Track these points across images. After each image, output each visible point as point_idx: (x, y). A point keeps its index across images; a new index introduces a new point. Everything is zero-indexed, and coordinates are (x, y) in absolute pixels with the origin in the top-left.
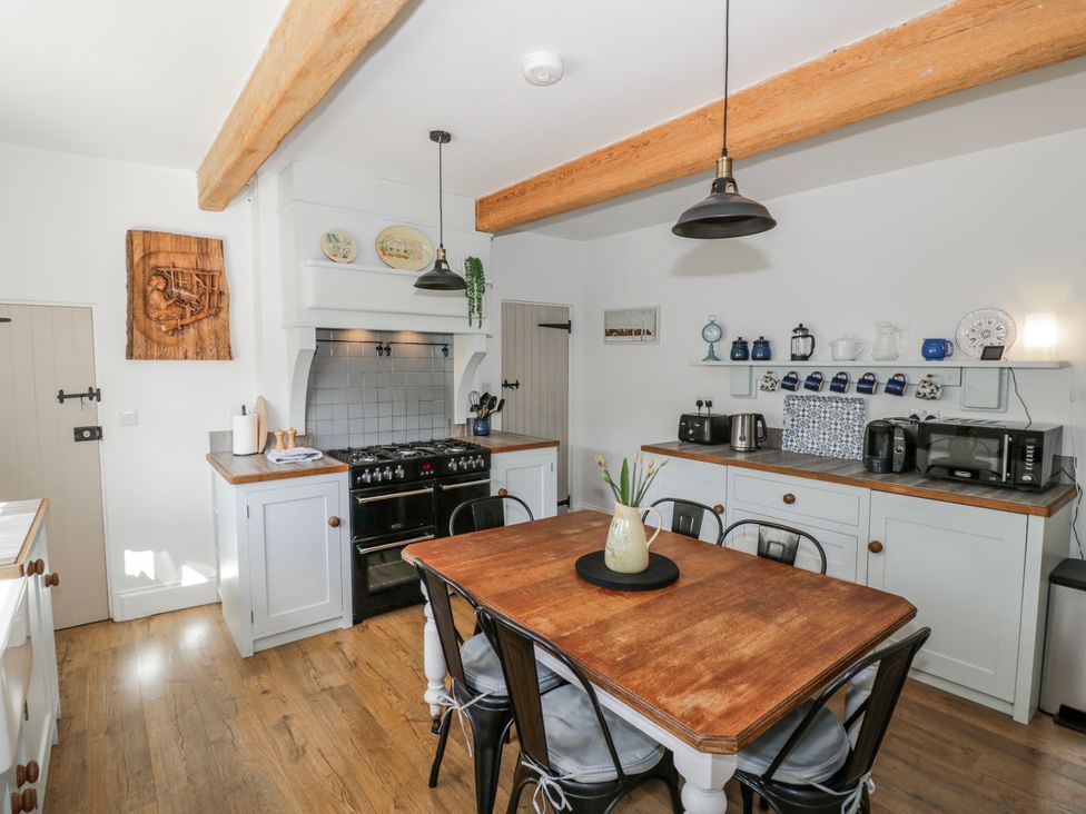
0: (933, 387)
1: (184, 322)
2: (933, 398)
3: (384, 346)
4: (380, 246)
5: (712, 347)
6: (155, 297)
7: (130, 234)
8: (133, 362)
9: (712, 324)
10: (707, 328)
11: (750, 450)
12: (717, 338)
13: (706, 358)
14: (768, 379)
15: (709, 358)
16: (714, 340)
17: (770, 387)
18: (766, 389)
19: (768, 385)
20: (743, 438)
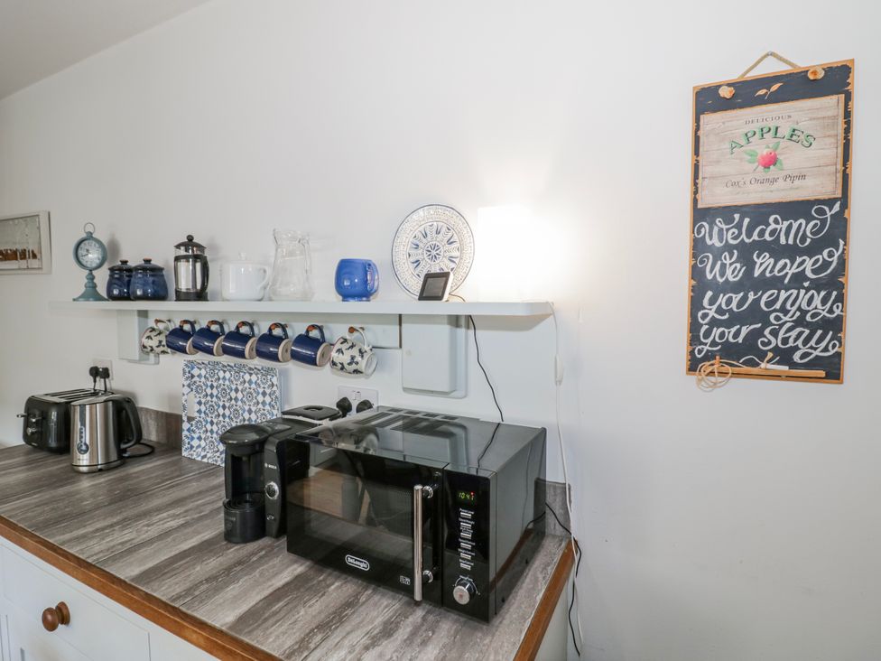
0: (355, 352)
2: (356, 371)
5: (91, 278)
9: (90, 237)
10: (82, 245)
11: (100, 470)
12: (98, 262)
13: (80, 297)
14: (154, 333)
15: (85, 297)
16: (94, 265)
17: (158, 347)
18: (152, 350)
19: (154, 343)
20: (84, 448)
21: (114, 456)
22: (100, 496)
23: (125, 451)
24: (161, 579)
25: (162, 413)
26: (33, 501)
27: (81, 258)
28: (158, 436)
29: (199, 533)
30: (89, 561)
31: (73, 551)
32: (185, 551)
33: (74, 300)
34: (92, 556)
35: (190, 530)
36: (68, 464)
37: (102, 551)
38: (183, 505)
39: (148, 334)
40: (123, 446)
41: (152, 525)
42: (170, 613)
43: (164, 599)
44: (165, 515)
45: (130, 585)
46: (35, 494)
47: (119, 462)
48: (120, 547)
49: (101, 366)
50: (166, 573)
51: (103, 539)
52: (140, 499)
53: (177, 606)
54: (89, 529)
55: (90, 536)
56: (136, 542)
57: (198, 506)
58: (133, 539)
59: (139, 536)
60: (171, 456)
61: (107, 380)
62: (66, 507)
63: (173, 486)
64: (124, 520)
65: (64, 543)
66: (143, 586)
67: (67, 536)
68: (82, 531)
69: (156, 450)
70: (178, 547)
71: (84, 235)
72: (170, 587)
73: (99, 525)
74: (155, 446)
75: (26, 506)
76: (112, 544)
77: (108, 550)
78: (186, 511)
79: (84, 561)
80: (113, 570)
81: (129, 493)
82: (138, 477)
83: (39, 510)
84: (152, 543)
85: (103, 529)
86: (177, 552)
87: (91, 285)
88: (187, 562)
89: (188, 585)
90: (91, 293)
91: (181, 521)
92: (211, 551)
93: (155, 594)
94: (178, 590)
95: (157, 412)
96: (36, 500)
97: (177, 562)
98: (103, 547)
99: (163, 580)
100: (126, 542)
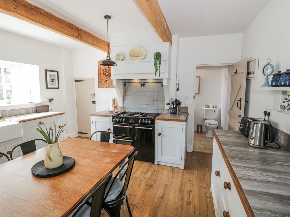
1: (107, 80)
3: (143, 84)
4: (130, 55)
5: (267, 79)
6: (102, 74)
7: (98, 61)
8: (99, 88)
9: (269, 64)
10: (266, 67)
11: (256, 147)
12: (270, 73)
13: (262, 86)
14: (287, 100)
15: (264, 86)
16: (269, 74)
17: (287, 106)
18: (284, 107)
19: (286, 104)
20: (252, 138)
21: (262, 144)
22: (251, 156)
23: (267, 144)
24: (254, 197)
25: (287, 134)
26: (233, 149)
27: (264, 72)
28: (284, 142)
29: (280, 190)
30: (236, 175)
31: (234, 169)
32: (269, 193)
33: (260, 87)
34: (238, 174)
35: (277, 186)
36: (247, 141)
37: (241, 174)
38: (279, 174)
39: (284, 101)
40: (266, 142)
41: (263, 175)
42: (250, 212)
43: (251, 205)
44: (270, 174)
45: (243, 192)
46: (234, 147)
47: (264, 147)
48: (247, 176)
49: (268, 111)
50: (257, 196)
51: (244, 170)
52: (264, 163)
53: (254, 211)
54: (242, 165)
55: (241, 167)
56: (254, 178)
57: (286, 179)
58: (253, 176)
59: (256, 176)
60: (286, 153)
61: (269, 117)
62: (240, 154)
63: (280, 165)
64: (255, 168)
65: (233, 165)
66: (247, 195)
67: (235, 164)
68: (240, 164)
69: (281, 148)
70: (268, 190)
71: (266, 63)
72: (255, 202)
73: (246, 165)
74: (281, 146)
75: (230, 149)
76: (246, 174)
77: (244, 175)
78: (280, 178)
79: (235, 174)
80: (241, 182)
81: (262, 159)
82: (268, 155)
83: (233, 152)
84: (259, 182)
85: (246, 167)
86: (266, 191)
87: (267, 81)
88: (267, 198)
89: (262, 207)
90: (267, 84)
91: (275, 180)
92: (281, 201)
93: (249, 201)
94: (258, 206)
95: (285, 133)
96: (234, 149)
97: (264, 195)
98: (243, 173)
99: (255, 198)
100: (250, 176)
